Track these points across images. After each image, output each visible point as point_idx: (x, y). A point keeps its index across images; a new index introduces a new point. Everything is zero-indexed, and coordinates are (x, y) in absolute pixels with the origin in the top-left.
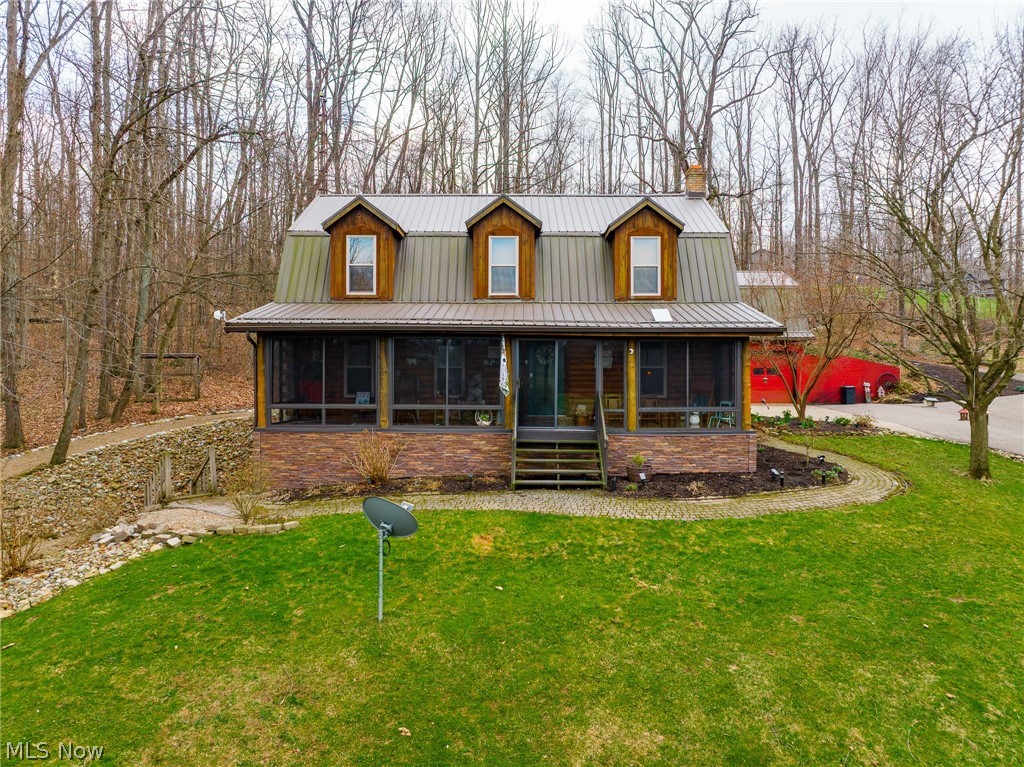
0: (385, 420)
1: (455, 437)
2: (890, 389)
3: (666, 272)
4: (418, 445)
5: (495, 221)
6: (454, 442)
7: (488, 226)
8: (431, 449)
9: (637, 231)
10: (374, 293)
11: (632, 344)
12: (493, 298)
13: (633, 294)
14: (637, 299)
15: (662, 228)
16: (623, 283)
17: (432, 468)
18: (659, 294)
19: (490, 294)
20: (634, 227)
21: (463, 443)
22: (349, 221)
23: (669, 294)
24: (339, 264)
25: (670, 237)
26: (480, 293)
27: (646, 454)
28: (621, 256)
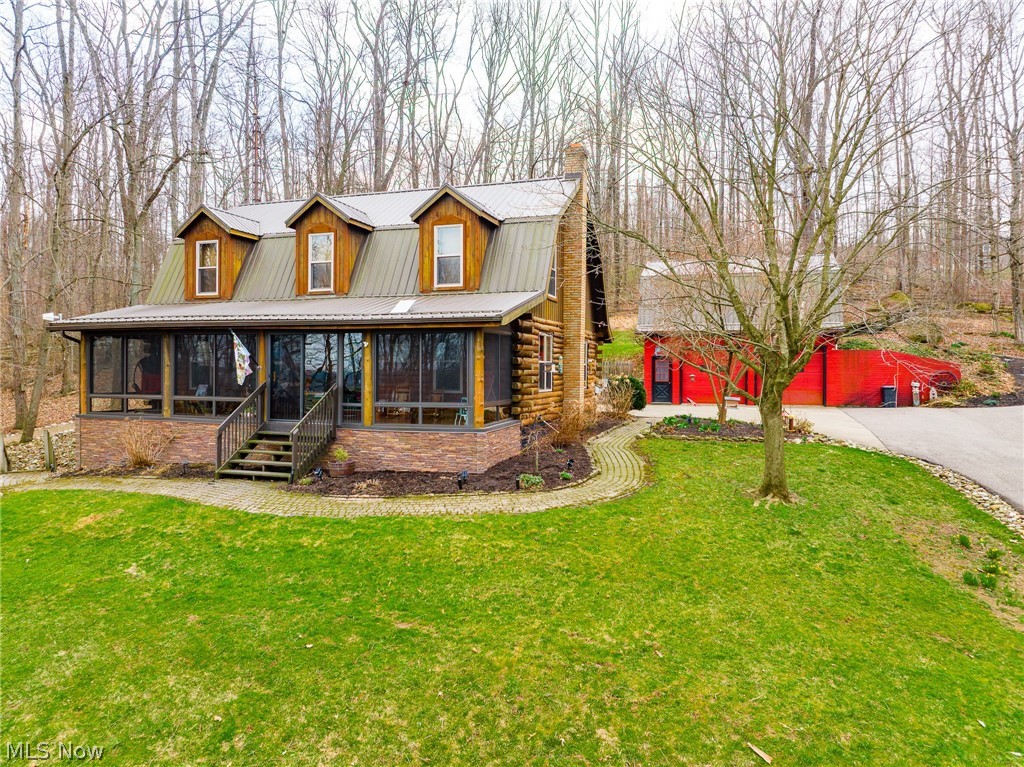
0: (167, 410)
3: (468, 262)
4: (190, 434)
5: (315, 219)
7: (307, 224)
8: (199, 438)
9: (440, 220)
10: (216, 293)
11: (369, 337)
12: (312, 294)
13: (436, 286)
14: (439, 290)
15: (464, 214)
16: (426, 275)
17: (199, 456)
18: (461, 284)
19: (310, 290)
20: (437, 215)
22: (198, 228)
23: (472, 284)
24: (190, 268)
25: (473, 224)
26: (301, 291)
27: (378, 450)
28: (426, 245)
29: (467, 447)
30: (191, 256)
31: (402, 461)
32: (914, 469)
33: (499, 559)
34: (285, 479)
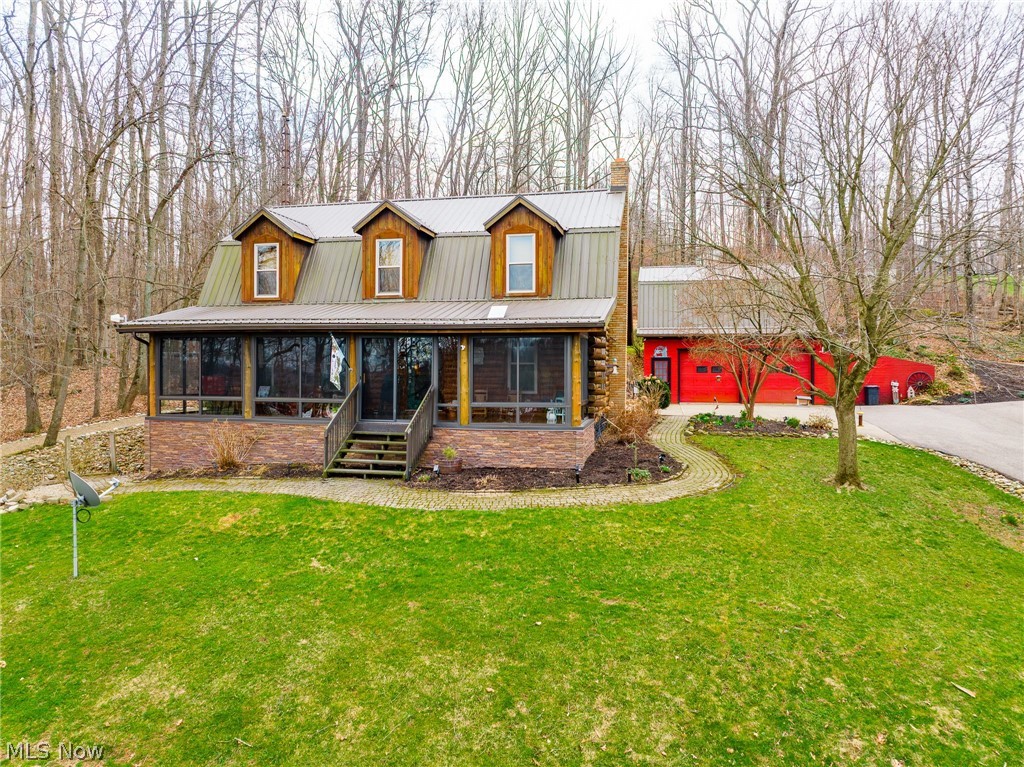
0: (248, 411)
1: (304, 428)
3: (541, 269)
4: (274, 434)
5: (382, 225)
6: (304, 432)
7: (374, 230)
8: (285, 439)
9: (512, 229)
10: (277, 296)
11: (465, 341)
12: (379, 298)
13: (508, 292)
14: (512, 296)
15: (537, 225)
16: (498, 281)
17: (285, 456)
18: (534, 291)
19: (377, 294)
20: (510, 225)
21: (311, 433)
22: (257, 231)
23: (544, 291)
24: (248, 270)
25: (545, 234)
26: (368, 294)
27: (476, 448)
28: (497, 254)
29: (566, 444)
30: (248, 258)
33: (658, 544)
34: (400, 477)
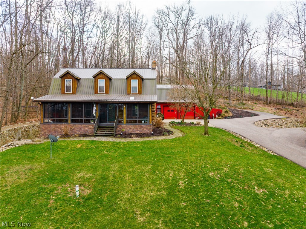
0: (69, 122)
1: (85, 125)
2: (219, 115)
3: (139, 88)
4: (77, 127)
5: (100, 76)
6: (85, 126)
7: (98, 77)
9: (132, 78)
10: (71, 93)
11: (125, 105)
14: (132, 94)
15: (138, 78)
16: (129, 90)
18: (137, 93)
19: (98, 93)
21: (87, 127)
22: (66, 76)
23: (140, 93)
24: (63, 86)
25: (140, 80)
26: (96, 93)
27: (128, 129)
28: (129, 84)
29: (148, 128)
30: (63, 83)
31: (133, 131)
32: (223, 130)
34: (113, 136)
